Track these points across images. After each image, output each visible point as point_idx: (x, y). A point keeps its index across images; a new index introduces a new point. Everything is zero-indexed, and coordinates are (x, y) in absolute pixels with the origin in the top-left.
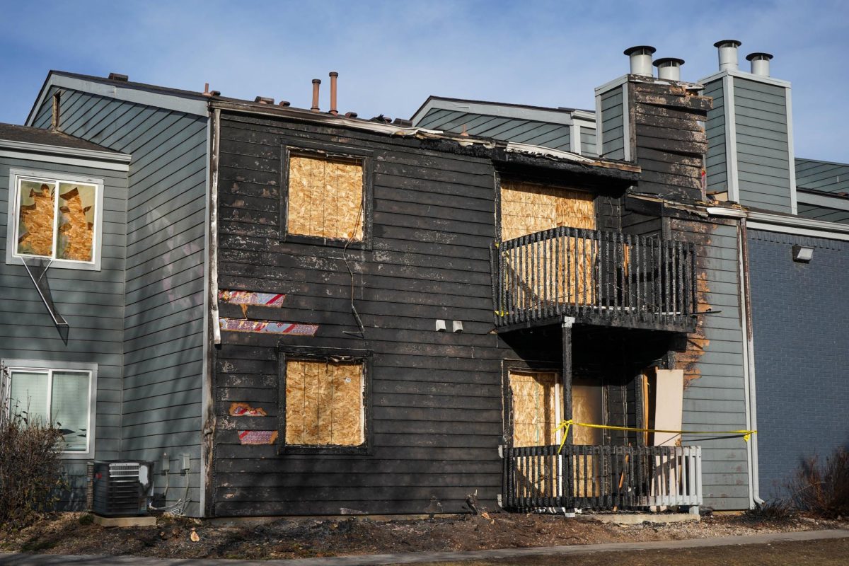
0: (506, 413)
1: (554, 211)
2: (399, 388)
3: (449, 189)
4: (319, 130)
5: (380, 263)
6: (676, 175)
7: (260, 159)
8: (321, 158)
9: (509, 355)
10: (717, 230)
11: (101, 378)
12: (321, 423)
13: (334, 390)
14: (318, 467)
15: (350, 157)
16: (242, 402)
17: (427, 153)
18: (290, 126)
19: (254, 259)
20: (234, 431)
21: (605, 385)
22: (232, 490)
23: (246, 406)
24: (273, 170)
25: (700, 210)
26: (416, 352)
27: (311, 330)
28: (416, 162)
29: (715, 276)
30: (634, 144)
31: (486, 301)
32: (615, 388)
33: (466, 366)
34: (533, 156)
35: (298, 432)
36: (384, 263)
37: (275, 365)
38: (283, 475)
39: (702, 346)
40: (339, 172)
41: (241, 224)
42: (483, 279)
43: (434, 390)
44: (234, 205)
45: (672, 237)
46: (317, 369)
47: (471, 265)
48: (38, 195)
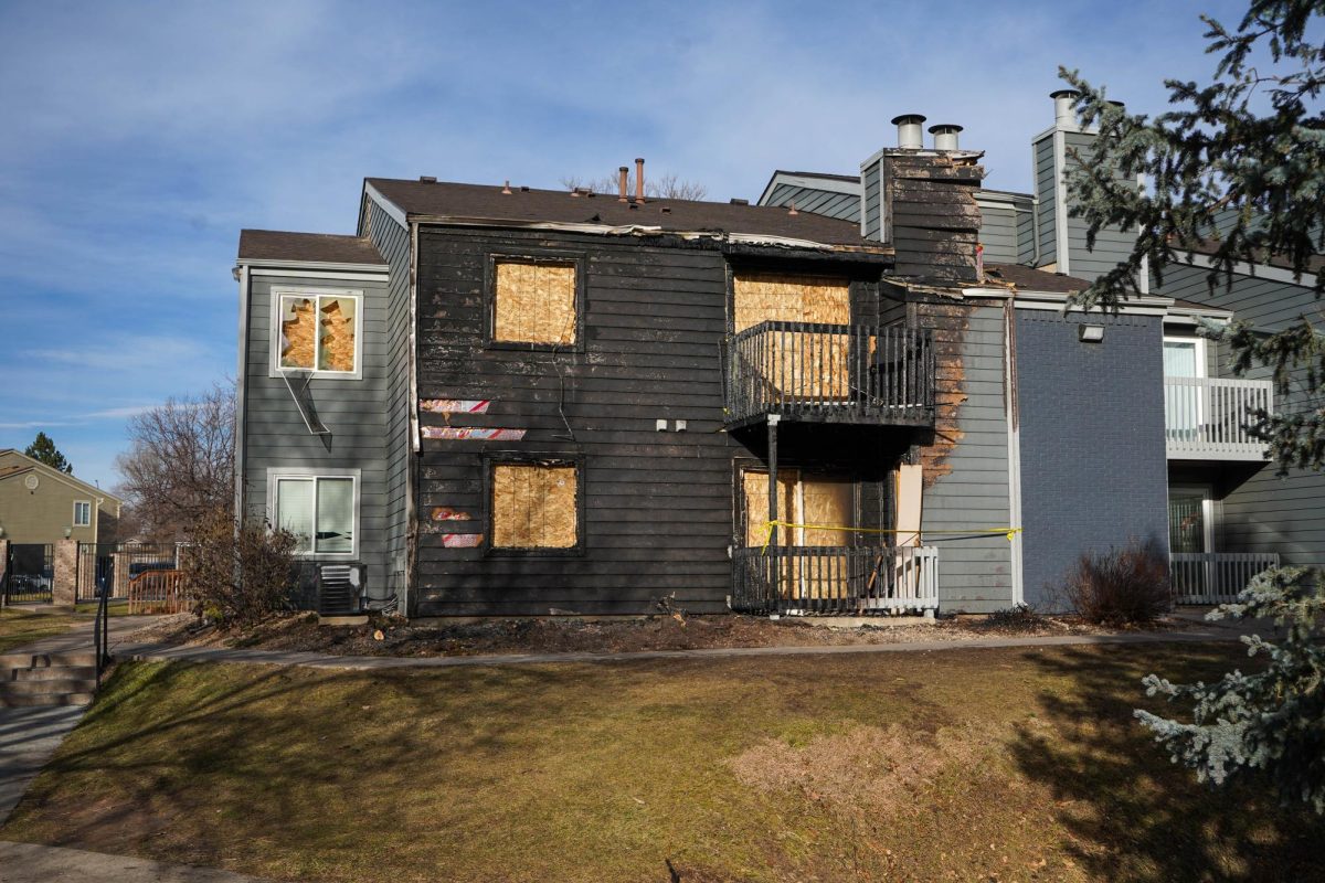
0: (737, 513)
1: (800, 300)
2: (616, 490)
3: (672, 285)
4: (526, 235)
5: (593, 365)
6: (943, 253)
7: (463, 269)
8: (530, 263)
9: (741, 453)
10: (976, 313)
11: (364, 483)
12: (532, 525)
13: (546, 492)
14: (526, 569)
15: (560, 260)
16: (445, 507)
17: (647, 250)
18: (493, 234)
19: (455, 367)
20: (437, 535)
21: (857, 481)
22: (435, 591)
23: (450, 510)
24: (476, 279)
25: (955, 292)
26: (634, 454)
27: (518, 434)
28: (634, 261)
29: (973, 363)
30: (890, 225)
31: (714, 399)
32: (868, 485)
33: (690, 465)
34: (759, 245)
35: (507, 535)
36: (598, 365)
37: (480, 470)
38: (487, 577)
39: (954, 438)
40: (552, 276)
41: (443, 334)
42: (710, 376)
43: (654, 490)
44: (436, 316)
45: (919, 323)
46: (526, 473)
47: (697, 362)
48: (302, 310)
